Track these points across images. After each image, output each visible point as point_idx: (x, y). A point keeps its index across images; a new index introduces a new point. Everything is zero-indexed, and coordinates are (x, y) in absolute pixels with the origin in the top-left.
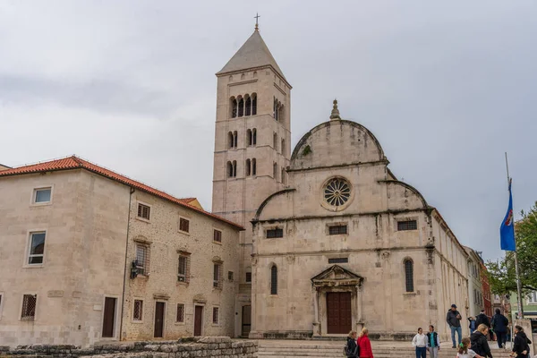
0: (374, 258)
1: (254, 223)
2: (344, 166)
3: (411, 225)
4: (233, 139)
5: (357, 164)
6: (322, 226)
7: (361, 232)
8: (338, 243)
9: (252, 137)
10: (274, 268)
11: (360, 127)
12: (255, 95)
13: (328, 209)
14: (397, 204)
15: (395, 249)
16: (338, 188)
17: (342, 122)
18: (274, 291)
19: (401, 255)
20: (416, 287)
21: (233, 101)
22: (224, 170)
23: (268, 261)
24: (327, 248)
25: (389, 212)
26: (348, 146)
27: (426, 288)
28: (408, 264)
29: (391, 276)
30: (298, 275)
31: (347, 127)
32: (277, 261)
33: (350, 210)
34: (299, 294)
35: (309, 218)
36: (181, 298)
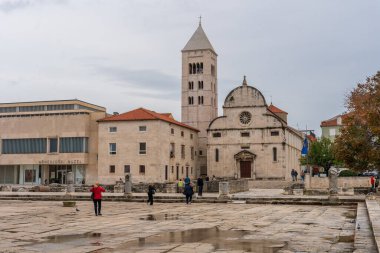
0: (261, 147)
1: (208, 130)
2: (249, 107)
3: (276, 133)
4: (191, 85)
5: (255, 107)
6: (239, 133)
7: (256, 136)
8: (245, 141)
9: (201, 85)
10: (217, 151)
11: (256, 90)
12: (202, 64)
13: (240, 125)
14: (271, 125)
15: (269, 143)
16: (246, 116)
17: (248, 87)
18: (217, 160)
19: (271, 147)
20: (278, 159)
21: (190, 65)
22: (187, 101)
23: (215, 147)
24: (240, 142)
25: (268, 128)
26: (251, 98)
27: (281, 159)
28: (275, 149)
29: (268, 155)
30: (229, 153)
31: (250, 89)
32: (219, 147)
33: (251, 126)
34: (228, 161)
35: (232, 129)
36: (183, 164)
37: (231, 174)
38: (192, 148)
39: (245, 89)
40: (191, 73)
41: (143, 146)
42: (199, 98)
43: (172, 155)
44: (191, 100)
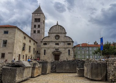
0: (63, 49)
1: (41, 42)
2: (59, 33)
3: (70, 44)
4: (35, 26)
5: (61, 33)
6: (54, 43)
7: (61, 45)
8: (57, 46)
9: (39, 26)
10: (45, 50)
11: (62, 27)
14: (68, 40)
15: (67, 48)
16: (57, 37)
17: (59, 25)
18: (45, 54)
19: (68, 49)
20: (70, 54)
21: (35, 19)
22: (33, 32)
23: (44, 49)
24: (55, 47)
25: (66, 42)
26: (60, 30)
29: (66, 52)
30: (50, 52)
31: (59, 26)
32: (46, 49)
33: (59, 41)
34: (50, 55)
35: (52, 42)
37: (51, 60)
38: (34, 49)
40: (35, 22)
42: (38, 31)
43: (24, 49)
44: (35, 32)
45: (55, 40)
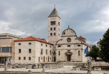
0: (74, 50)
2: (70, 36)
3: (79, 46)
5: (72, 36)
6: (67, 45)
7: (72, 47)
8: (69, 48)
9: (55, 29)
10: (59, 52)
11: (73, 30)
12: (55, 21)
13: (67, 43)
15: (77, 49)
16: (69, 40)
17: (70, 29)
18: (59, 55)
20: (80, 55)
21: (51, 22)
23: (58, 50)
24: (67, 49)
25: (76, 44)
26: (71, 33)
27: (81, 55)
28: (79, 51)
29: (76, 53)
30: (63, 53)
31: (71, 30)
32: (60, 50)
33: (71, 43)
34: (63, 55)
35: (65, 44)
36: (46, 56)
37: (64, 60)
39: (69, 30)
40: (51, 25)
41: (30, 50)
42: (54, 33)
43: (42, 53)
44: (51, 34)
45: (67, 42)
